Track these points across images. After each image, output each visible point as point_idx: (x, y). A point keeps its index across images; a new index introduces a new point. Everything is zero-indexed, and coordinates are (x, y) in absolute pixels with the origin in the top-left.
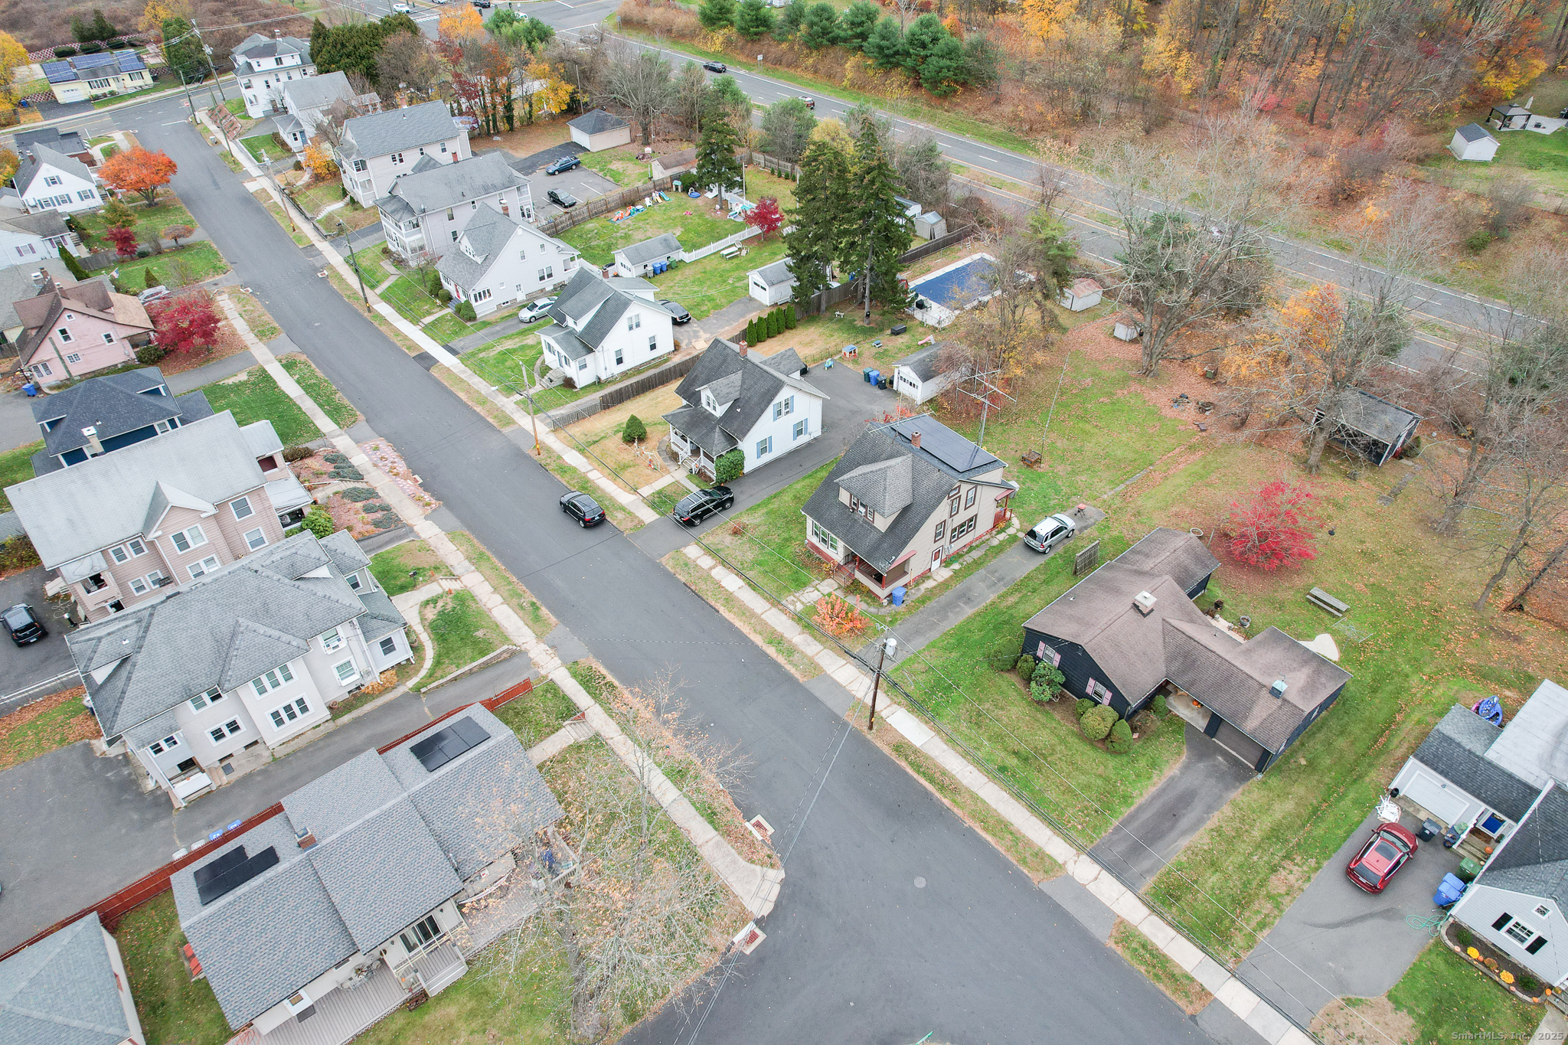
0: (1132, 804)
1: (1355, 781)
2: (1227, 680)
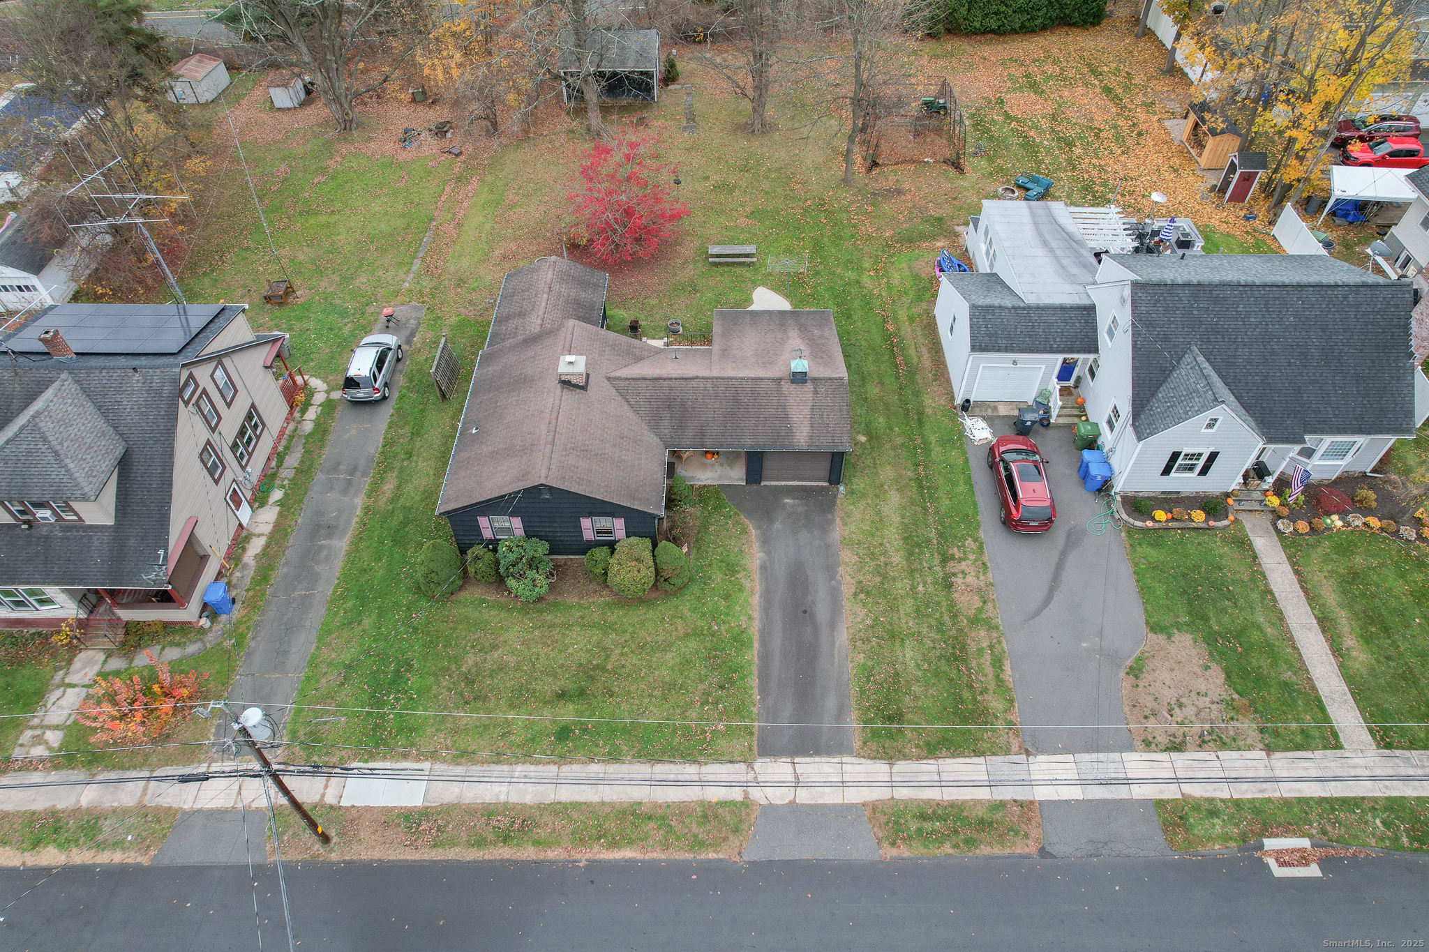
0: (750, 639)
1: (920, 422)
2: (736, 401)
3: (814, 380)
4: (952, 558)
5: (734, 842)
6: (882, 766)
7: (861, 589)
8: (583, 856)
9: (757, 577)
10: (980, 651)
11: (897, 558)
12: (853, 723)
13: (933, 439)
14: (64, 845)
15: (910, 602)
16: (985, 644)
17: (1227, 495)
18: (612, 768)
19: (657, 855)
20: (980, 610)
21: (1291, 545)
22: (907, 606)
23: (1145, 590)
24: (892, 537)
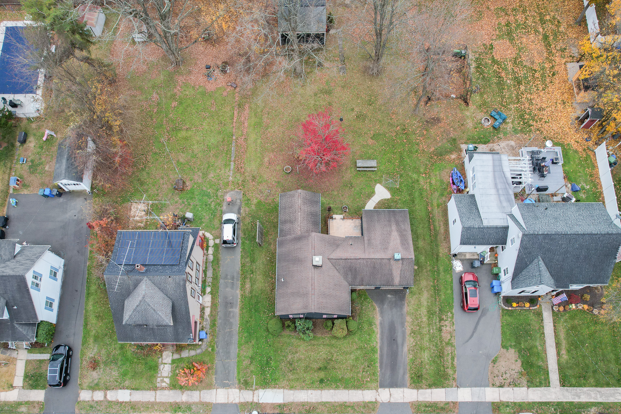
0: (377, 350)
1: (437, 260)
2: (374, 268)
4: (443, 319)
6: (415, 391)
7: (413, 332)
9: (379, 327)
10: (448, 354)
11: (425, 319)
12: (407, 377)
13: (441, 269)
15: (428, 336)
16: (449, 352)
18: (337, 391)
20: (450, 340)
21: (556, 315)
22: (427, 338)
23: (503, 333)
24: (424, 311)
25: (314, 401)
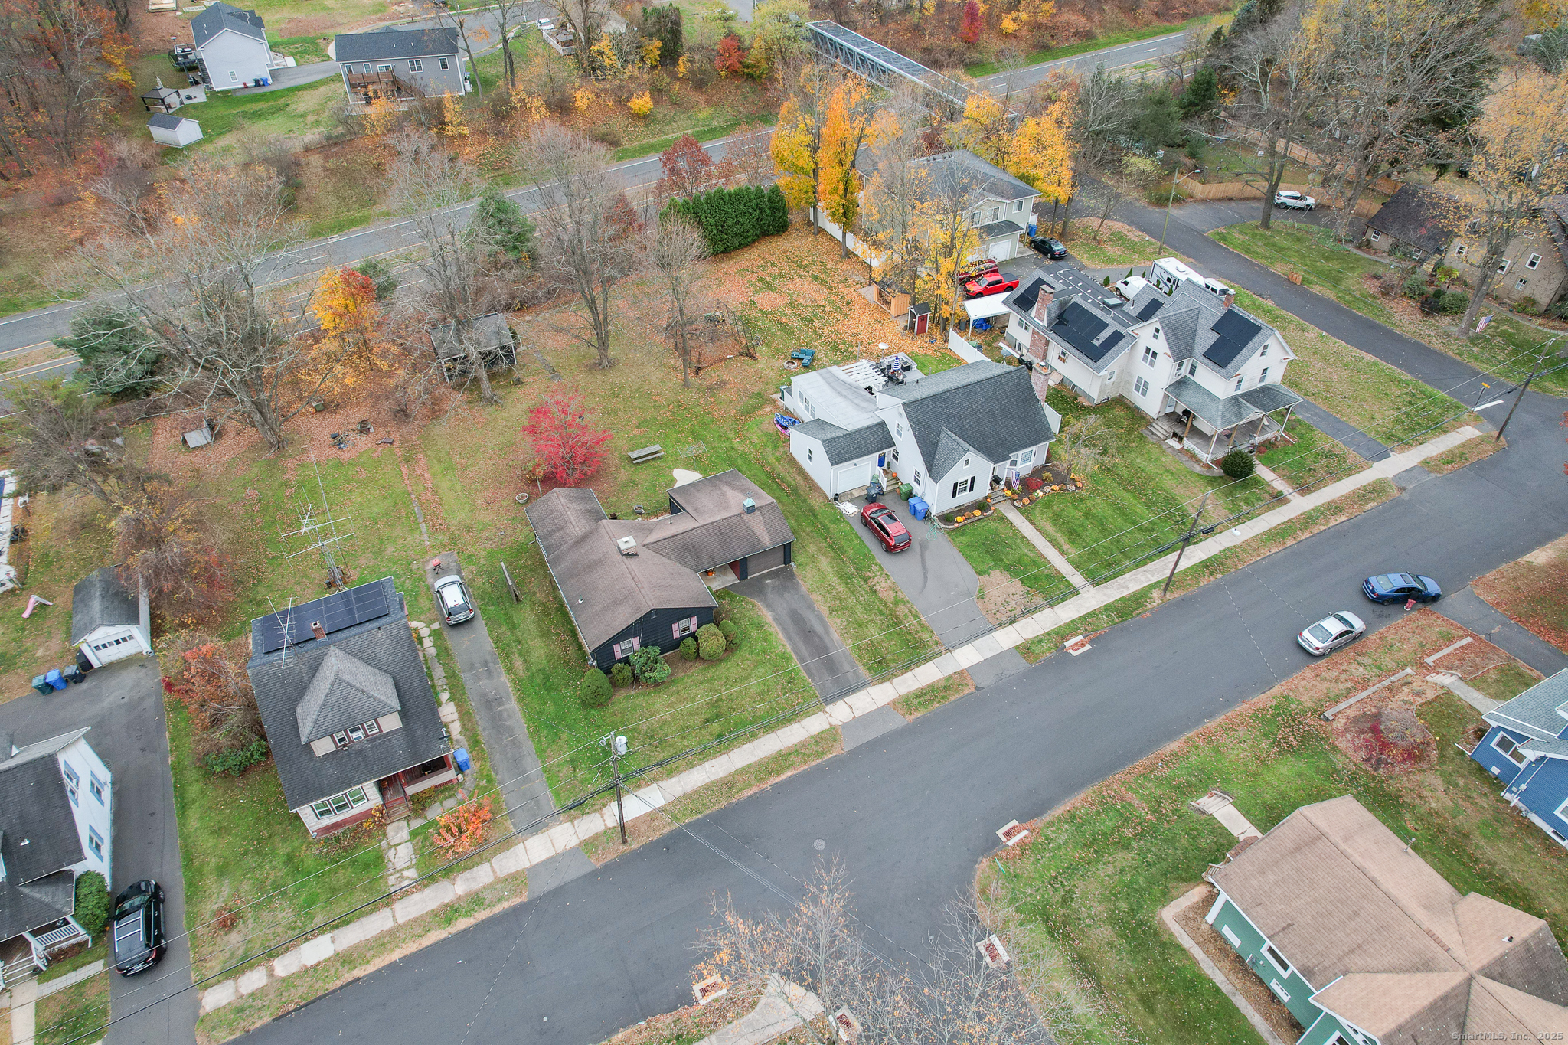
0: (790, 655)
1: (814, 515)
2: (722, 534)
3: (758, 508)
4: (869, 577)
5: (837, 745)
6: (887, 685)
7: (832, 610)
8: (767, 785)
10: (906, 615)
11: (841, 588)
12: (862, 671)
13: (827, 522)
14: (468, 914)
15: (859, 606)
16: (906, 611)
17: (986, 498)
18: (755, 743)
19: (804, 767)
20: (896, 597)
21: (1024, 511)
22: (859, 609)
23: (968, 558)
24: (832, 578)
25: (722, 774)
